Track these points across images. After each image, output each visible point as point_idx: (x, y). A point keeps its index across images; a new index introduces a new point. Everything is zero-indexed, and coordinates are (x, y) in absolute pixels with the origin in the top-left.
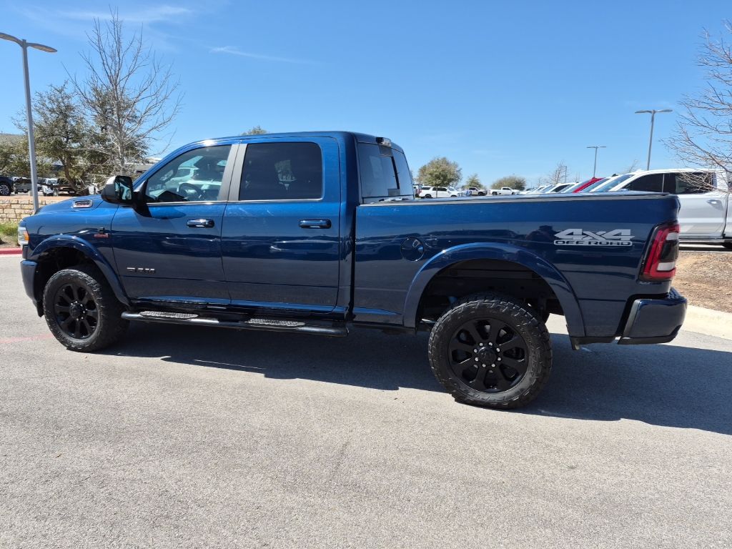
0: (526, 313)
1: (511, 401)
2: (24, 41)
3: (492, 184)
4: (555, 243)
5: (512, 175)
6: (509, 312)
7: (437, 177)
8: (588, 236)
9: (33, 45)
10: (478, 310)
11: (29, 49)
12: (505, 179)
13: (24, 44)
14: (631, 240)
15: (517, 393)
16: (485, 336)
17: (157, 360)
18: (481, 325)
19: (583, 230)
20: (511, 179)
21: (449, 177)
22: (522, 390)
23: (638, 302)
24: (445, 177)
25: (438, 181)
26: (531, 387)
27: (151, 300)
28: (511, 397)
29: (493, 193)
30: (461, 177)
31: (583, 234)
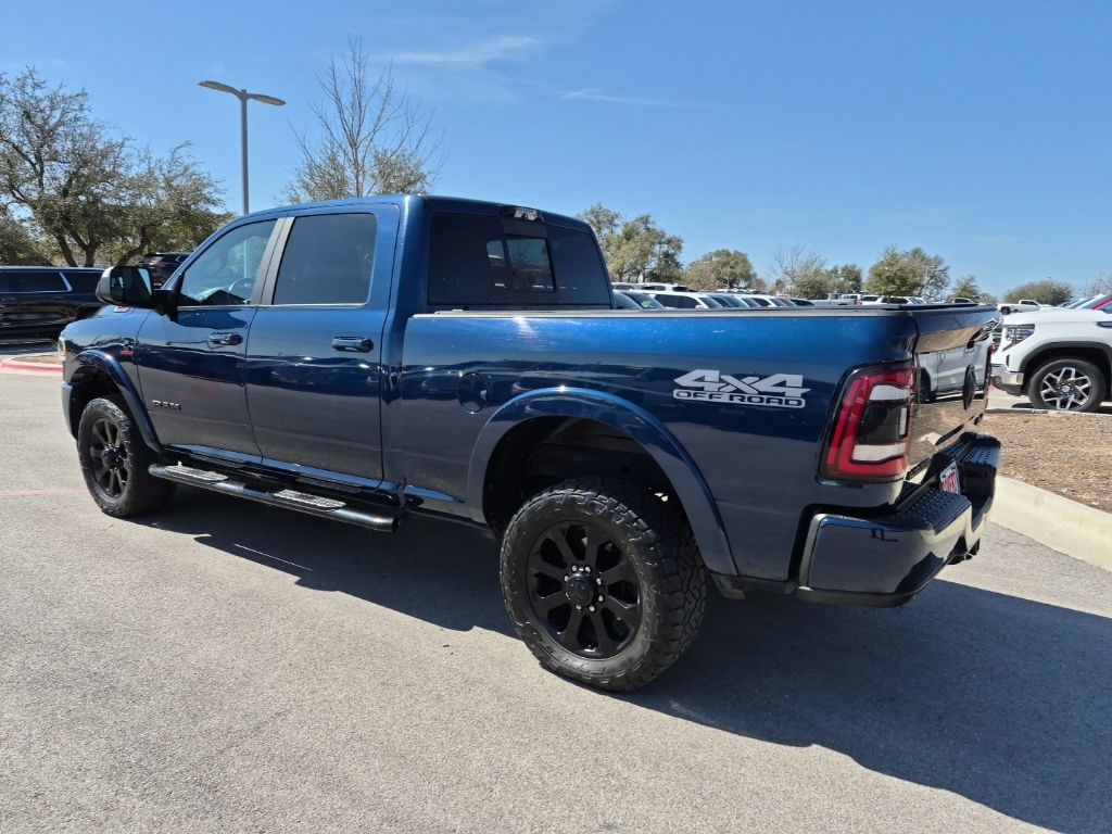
0: (636, 520)
1: (613, 677)
2: (244, 91)
3: (1006, 293)
4: (675, 396)
5: (1046, 279)
6: (608, 516)
7: (891, 280)
8: (728, 384)
9: (256, 97)
10: (564, 505)
11: (250, 102)
12: (1032, 285)
13: (243, 96)
14: (803, 396)
15: (623, 665)
16: (580, 553)
17: (189, 538)
18: (573, 535)
19: (721, 374)
20: (1043, 285)
21: (910, 281)
22: (630, 660)
23: (820, 517)
24: (904, 281)
25: (891, 288)
26: (643, 656)
27: (190, 451)
28: (613, 670)
29: (1003, 309)
30: (947, 281)
31: (721, 380)
